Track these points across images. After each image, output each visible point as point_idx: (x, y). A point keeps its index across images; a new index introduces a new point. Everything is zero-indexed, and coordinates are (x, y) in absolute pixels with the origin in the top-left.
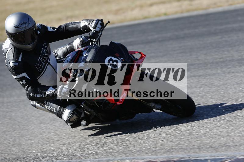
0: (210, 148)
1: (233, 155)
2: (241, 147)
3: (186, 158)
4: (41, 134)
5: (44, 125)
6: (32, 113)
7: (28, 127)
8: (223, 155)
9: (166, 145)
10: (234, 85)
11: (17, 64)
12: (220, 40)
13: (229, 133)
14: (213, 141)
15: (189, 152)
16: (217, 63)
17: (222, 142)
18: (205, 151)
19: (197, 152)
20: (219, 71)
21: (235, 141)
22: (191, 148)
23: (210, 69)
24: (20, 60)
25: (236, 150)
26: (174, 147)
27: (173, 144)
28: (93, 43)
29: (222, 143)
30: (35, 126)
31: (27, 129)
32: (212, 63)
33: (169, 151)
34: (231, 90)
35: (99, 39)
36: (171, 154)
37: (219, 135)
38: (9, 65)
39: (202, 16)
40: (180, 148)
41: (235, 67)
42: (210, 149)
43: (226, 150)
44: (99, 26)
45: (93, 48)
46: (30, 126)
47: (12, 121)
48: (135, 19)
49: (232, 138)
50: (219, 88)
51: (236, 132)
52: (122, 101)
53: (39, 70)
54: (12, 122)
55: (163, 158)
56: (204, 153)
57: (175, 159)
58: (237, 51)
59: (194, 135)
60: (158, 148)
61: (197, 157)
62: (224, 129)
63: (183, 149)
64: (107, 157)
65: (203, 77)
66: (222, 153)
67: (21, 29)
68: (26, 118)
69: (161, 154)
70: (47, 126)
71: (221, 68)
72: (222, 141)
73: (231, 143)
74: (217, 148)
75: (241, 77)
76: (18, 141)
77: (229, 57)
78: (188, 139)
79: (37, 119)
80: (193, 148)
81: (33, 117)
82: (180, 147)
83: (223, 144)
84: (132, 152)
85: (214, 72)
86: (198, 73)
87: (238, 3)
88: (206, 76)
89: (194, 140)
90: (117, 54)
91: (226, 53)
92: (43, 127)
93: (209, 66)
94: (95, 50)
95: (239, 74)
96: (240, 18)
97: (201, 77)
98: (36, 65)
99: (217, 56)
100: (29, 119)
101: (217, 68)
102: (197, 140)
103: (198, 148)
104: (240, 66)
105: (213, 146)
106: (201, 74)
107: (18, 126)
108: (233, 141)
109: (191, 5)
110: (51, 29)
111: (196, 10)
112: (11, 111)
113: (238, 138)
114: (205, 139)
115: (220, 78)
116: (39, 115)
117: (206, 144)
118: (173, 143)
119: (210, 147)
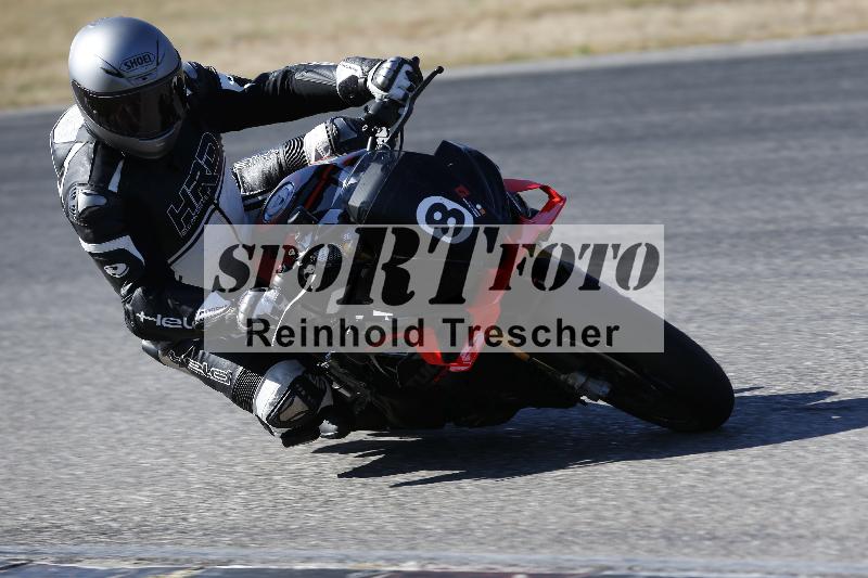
0: (709, 539)
1: (785, 570)
2: (819, 544)
3: (619, 568)
4: (112, 448)
5: (124, 418)
6: (84, 371)
7: (68, 419)
8: (751, 568)
9: (553, 519)
10: (808, 319)
11: (103, 201)
12: (772, 156)
13: (778, 491)
14: (722, 513)
15: (633, 547)
16: (754, 236)
17: (750, 522)
18: (686, 551)
19: (658, 552)
20: (759, 268)
21: (797, 521)
22: (641, 533)
23: (728, 255)
24: (113, 186)
25: (798, 551)
26: (578, 528)
27: (577, 514)
28: (379, 141)
29: (749, 525)
30: (92, 417)
31: (61, 428)
32: (738, 235)
33: (559, 539)
34: (795, 337)
35: (401, 129)
36: (567, 551)
37: (743, 496)
38: (71, 203)
39: (711, 64)
40: (600, 530)
41: (820, 258)
42: (708, 543)
43: (764, 552)
44: (402, 81)
45: (378, 160)
46: (74, 418)
47: (10, 394)
48: (476, 61)
49: (788, 510)
50: (753, 328)
51: (803, 490)
52: (468, 358)
53: (181, 228)
54: (12, 398)
55: (538, 563)
56: (685, 554)
57: (582, 571)
58: (827, 199)
59: (655, 488)
60: (524, 525)
61: (659, 570)
62: (760, 474)
63: (612, 537)
64: (337, 548)
65: (703, 285)
66: (750, 560)
67: (129, 79)
68: (62, 386)
69: (532, 549)
70: (132, 421)
71: (769, 256)
72: (752, 516)
73: (783, 527)
74: (732, 542)
75: (836, 293)
76: (26, 467)
77: (798, 218)
78: (630, 500)
79: (100, 394)
80: (646, 534)
81: (88, 384)
82: (600, 526)
83: (757, 527)
84: (428, 534)
85: (741, 269)
86: (686, 269)
87: (845, 30)
88: (714, 282)
89: (654, 507)
90: (462, 188)
91: (788, 203)
92: (118, 425)
93: (724, 246)
94: (382, 170)
95: (828, 283)
96: (846, 84)
97: (694, 283)
98: (172, 211)
99: (756, 214)
100: (74, 391)
101: (754, 256)
102: (664, 509)
103: (664, 537)
104: (835, 255)
105: (719, 534)
106: (693, 272)
107: (32, 413)
108: (788, 519)
109: (677, 24)
110: (232, 83)
111: (694, 42)
112: (10, 360)
113: (810, 510)
114: (692, 504)
115: (760, 293)
116: (107, 380)
117: (693, 526)
118: (578, 511)
119: (708, 536)
